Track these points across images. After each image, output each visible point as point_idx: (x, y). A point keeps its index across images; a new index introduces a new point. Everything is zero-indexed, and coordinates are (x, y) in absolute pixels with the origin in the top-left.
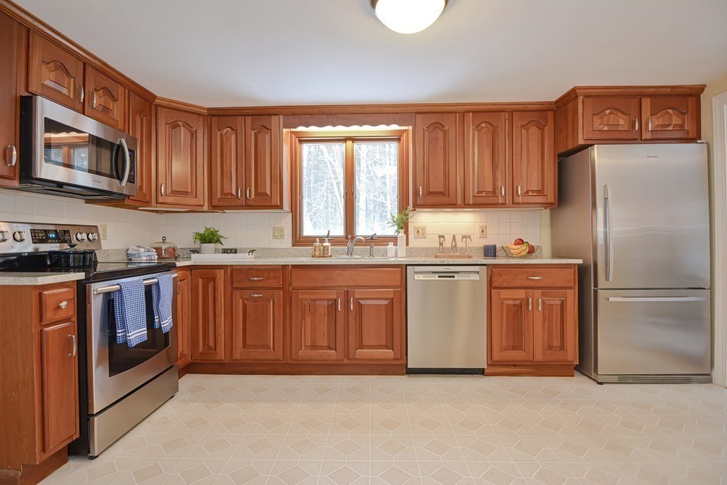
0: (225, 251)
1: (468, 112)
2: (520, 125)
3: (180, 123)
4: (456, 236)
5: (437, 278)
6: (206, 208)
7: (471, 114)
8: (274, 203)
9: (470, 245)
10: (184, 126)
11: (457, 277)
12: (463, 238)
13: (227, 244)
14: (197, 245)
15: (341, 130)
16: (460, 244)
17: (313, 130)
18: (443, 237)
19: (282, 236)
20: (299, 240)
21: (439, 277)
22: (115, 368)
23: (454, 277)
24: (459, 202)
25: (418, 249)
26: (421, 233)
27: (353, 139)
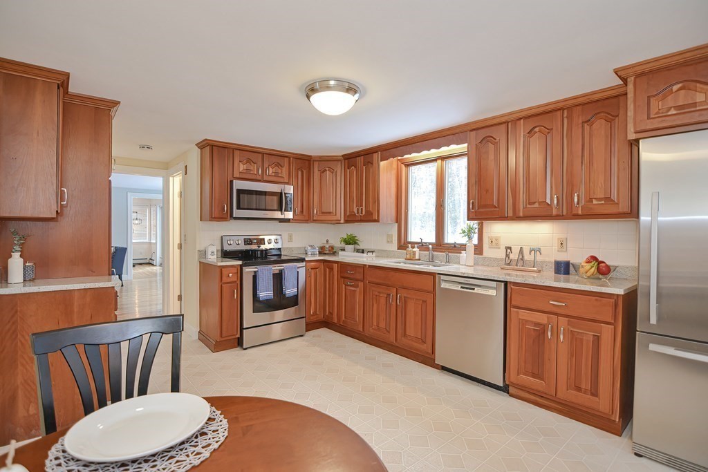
0: (358, 251)
1: (519, 119)
2: (581, 121)
3: (327, 169)
4: (524, 248)
5: (459, 289)
6: (342, 221)
7: (522, 121)
8: (374, 218)
9: (539, 258)
10: (329, 170)
11: (477, 290)
12: (530, 252)
13: (361, 247)
14: (343, 245)
15: (433, 153)
16: (527, 257)
17: (415, 156)
18: (510, 248)
19: (392, 242)
20: (403, 244)
21: (462, 287)
22: (256, 310)
23: (474, 289)
24: (511, 214)
25: (490, 259)
26: (494, 243)
27: (443, 158)
